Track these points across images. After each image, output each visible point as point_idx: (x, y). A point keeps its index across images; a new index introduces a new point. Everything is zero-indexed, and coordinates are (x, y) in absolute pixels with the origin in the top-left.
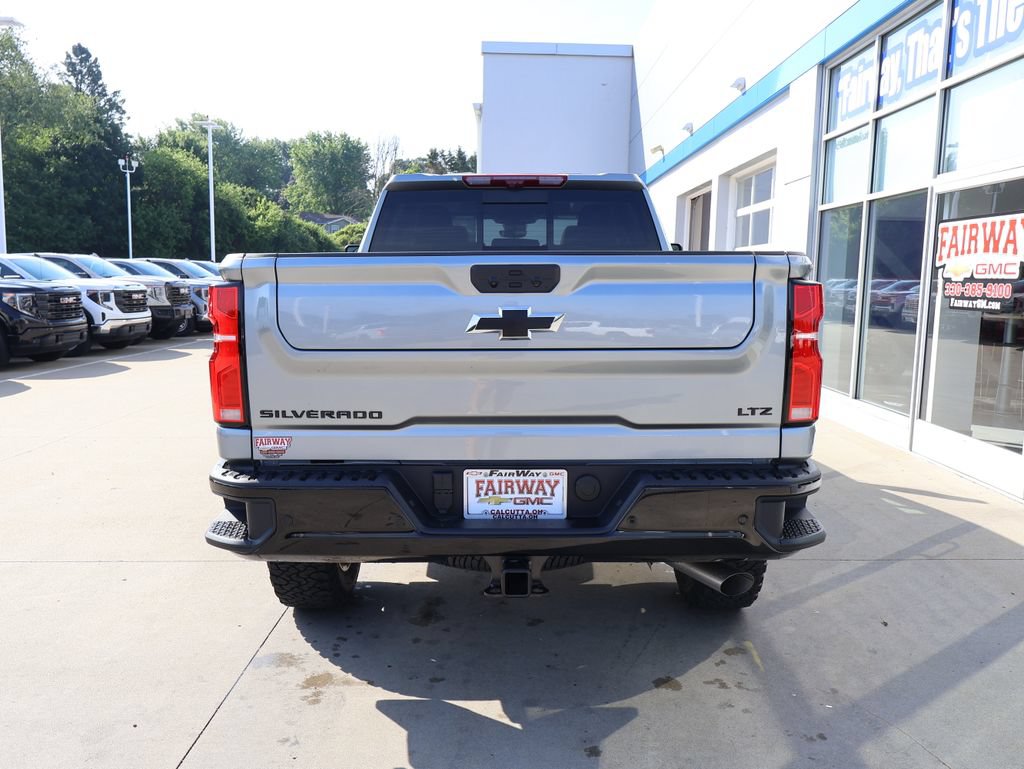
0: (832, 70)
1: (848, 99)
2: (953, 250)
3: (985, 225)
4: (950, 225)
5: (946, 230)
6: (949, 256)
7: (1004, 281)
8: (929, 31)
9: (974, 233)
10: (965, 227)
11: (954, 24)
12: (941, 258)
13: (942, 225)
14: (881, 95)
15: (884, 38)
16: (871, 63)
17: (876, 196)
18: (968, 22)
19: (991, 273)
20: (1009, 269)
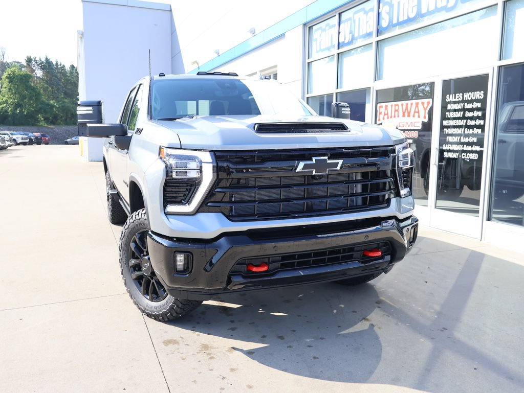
0: (309, 28)
1: (320, 42)
2: (386, 116)
3: (402, 105)
4: (384, 105)
5: (381, 107)
6: (384, 119)
7: (414, 130)
8: (366, 13)
9: (397, 108)
10: (392, 106)
11: (380, 11)
12: (379, 120)
13: (379, 105)
14: (340, 42)
15: (340, 14)
16: (334, 26)
17: (339, 90)
18: (388, 11)
19: (406, 126)
20: (416, 125)
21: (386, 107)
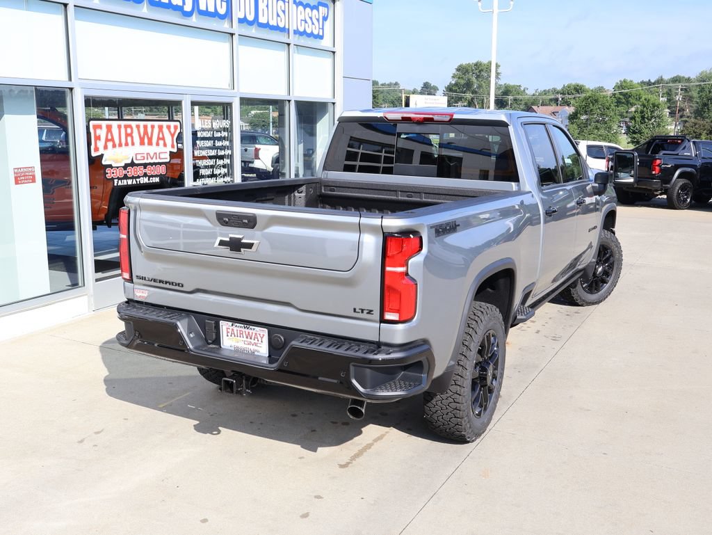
2: (109, 143)
3: (138, 127)
4: (103, 123)
6: (105, 148)
7: (160, 164)
9: (129, 131)
10: (120, 126)
13: (92, 123)
19: (147, 158)
20: (162, 156)
21: (109, 128)
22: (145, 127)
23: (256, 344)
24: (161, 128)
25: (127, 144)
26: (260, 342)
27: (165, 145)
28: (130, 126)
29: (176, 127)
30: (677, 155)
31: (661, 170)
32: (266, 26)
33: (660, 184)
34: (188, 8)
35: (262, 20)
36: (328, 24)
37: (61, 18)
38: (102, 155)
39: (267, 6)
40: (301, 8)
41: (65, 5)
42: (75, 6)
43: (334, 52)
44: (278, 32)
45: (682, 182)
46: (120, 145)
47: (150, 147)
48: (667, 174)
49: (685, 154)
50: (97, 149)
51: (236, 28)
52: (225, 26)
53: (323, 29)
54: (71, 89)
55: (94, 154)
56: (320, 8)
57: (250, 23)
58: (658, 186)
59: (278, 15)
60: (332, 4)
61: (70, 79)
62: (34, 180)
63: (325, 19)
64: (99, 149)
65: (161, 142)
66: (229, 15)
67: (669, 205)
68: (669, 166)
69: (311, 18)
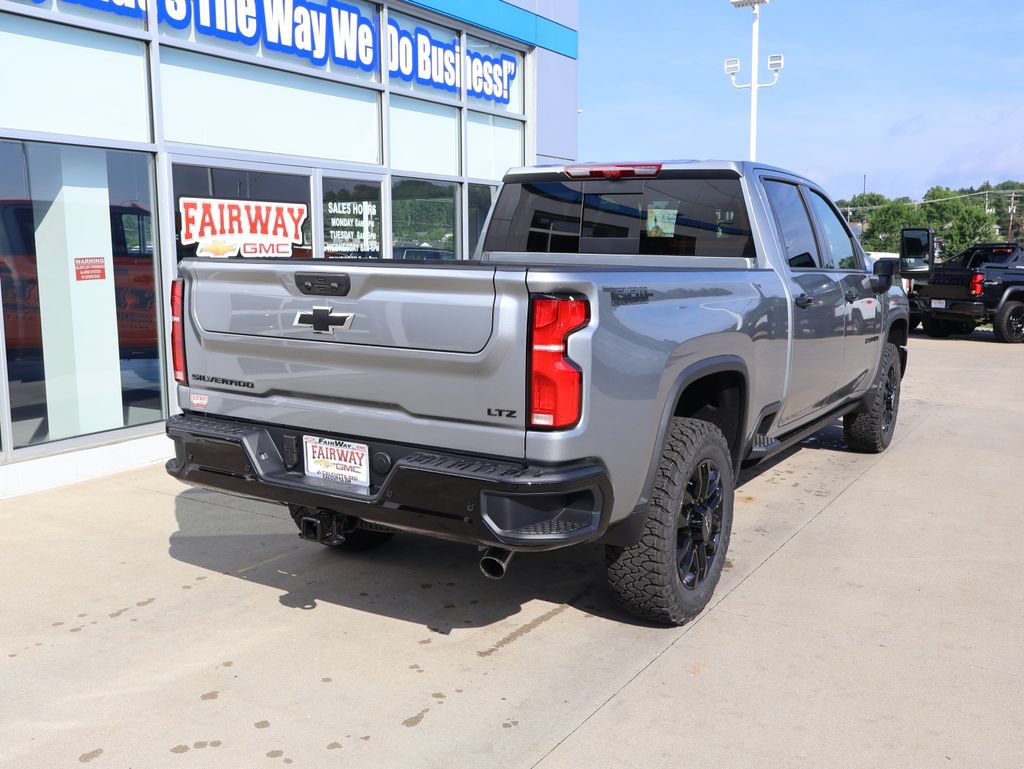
3: (247, 208)
4: (198, 201)
10: (222, 206)
19: (261, 252)
20: (281, 249)
21: (207, 209)
22: (258, 209)
23: (352, 469)
24: (280, 211)
25: (231, 231)
26: (358, 465)
27: (286, 234)
28: (237, 207)
29: (301, 212)
30: (1007, 268)
31: (984, 289)
32: (429, 82)
33: (982, 308)
34: (319, 53)
35: (423, 74)
36: (516, 83)
37: (142, 60)
38: (197, 244)
39: (430, 57)
40: (477, 61)
41: (148, 43)
42: (160, 44)
43: (524, 122)
44: (445, 91)
45: (1013, 305)
46: (222, 231)
47: (264, 236)
48: (992, 296)
49: (1018, 267)
50: (189, 236)
51: (386, 83)
52: (372, 81)
53: (508, 90)
54: (154, 154)
55: (185, 242)
56: (505, 62)
57: (407, 78)
58: (980, 311)
59: (445, 70)
60: (521, 58)
61: (153, 141)
62: (102, 276)
63: (511, 77)
64: (193, 235)
65: (280, 231)
66: (375, 66)
67: (998, 337)
68: (996, 283)
69: (491, 75)
